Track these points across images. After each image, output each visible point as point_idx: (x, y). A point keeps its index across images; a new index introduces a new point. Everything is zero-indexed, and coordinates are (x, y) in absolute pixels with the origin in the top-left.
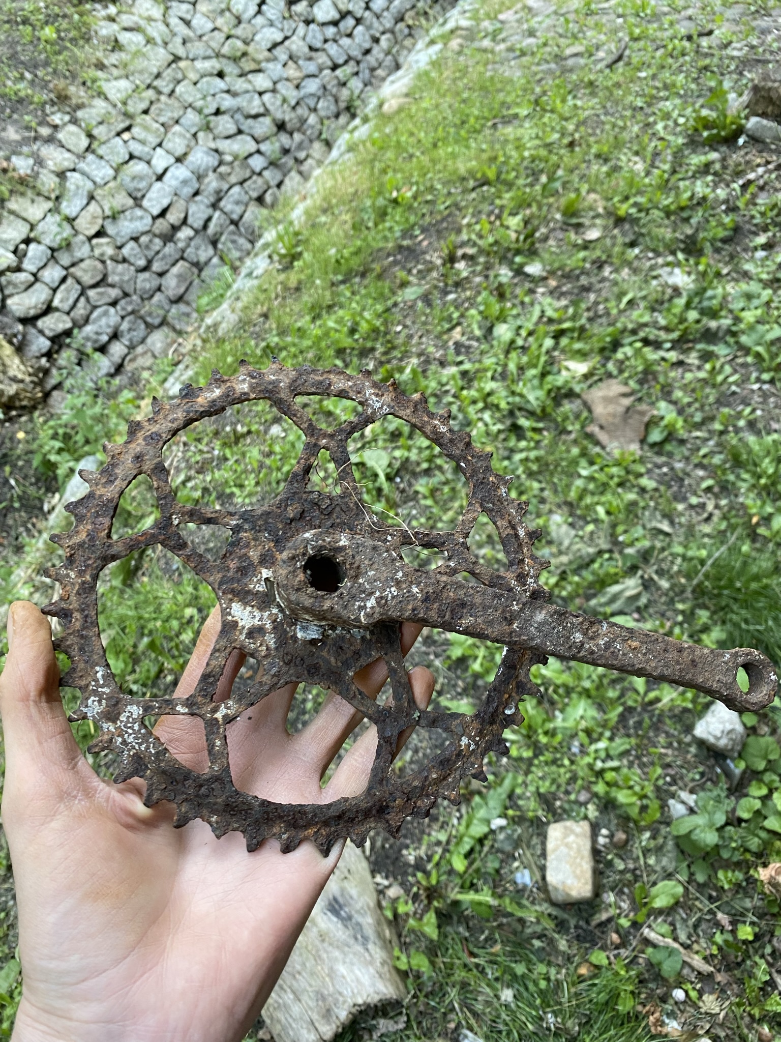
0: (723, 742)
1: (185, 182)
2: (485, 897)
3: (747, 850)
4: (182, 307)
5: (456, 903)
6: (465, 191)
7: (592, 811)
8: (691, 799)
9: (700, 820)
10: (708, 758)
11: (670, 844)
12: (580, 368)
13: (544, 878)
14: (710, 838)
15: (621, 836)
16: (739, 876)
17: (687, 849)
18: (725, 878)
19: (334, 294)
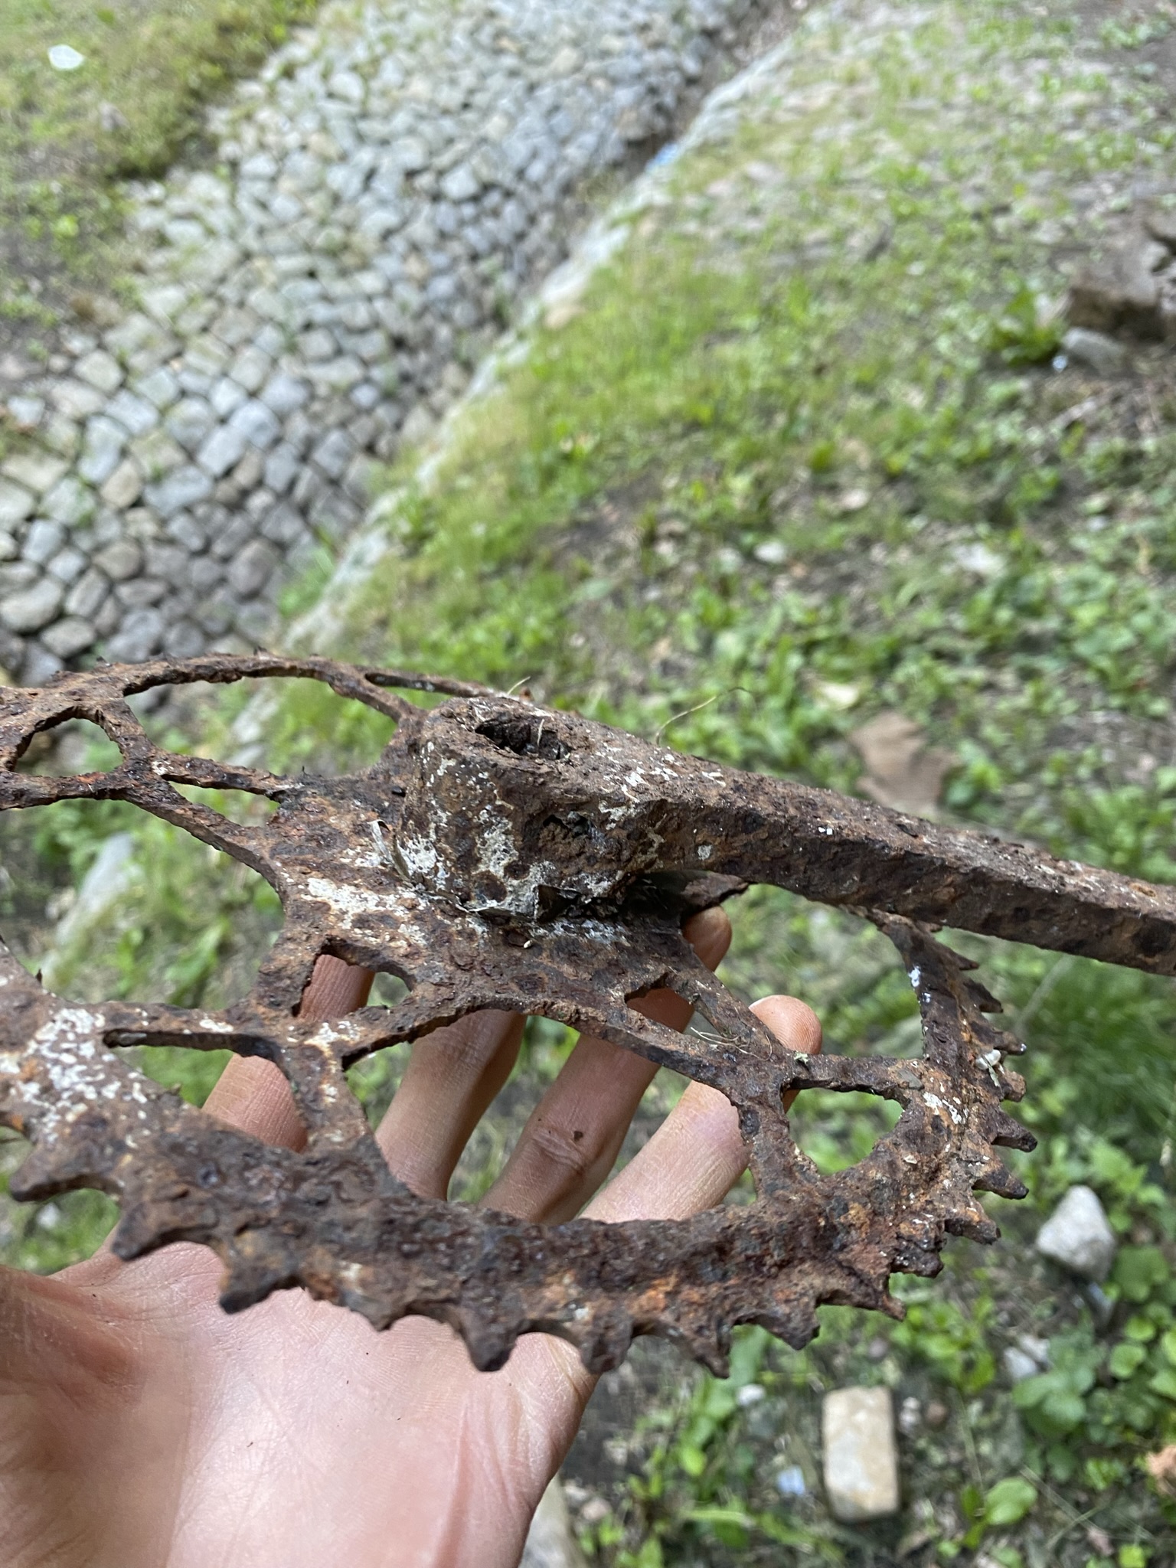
0: (1082, 1259)
1: (261, 427)
2: (734, 1514)
3: (1128, 1427)
4: (257, 607)
5: (690, 1526)
6: (670, 439)
7: (891, 1371)
8: (1040, 1348)
9: (1054, 1382)
10: (1061, 1282)
11: (1012, 1421)
12: (842, 695)
13: (821, 1480)
14: (1071, 1410)
15: (936, 1410)
16: (1118, 1468)
17: (1038, 1427)
18: (1098, 1472)
19: (484, 593)
